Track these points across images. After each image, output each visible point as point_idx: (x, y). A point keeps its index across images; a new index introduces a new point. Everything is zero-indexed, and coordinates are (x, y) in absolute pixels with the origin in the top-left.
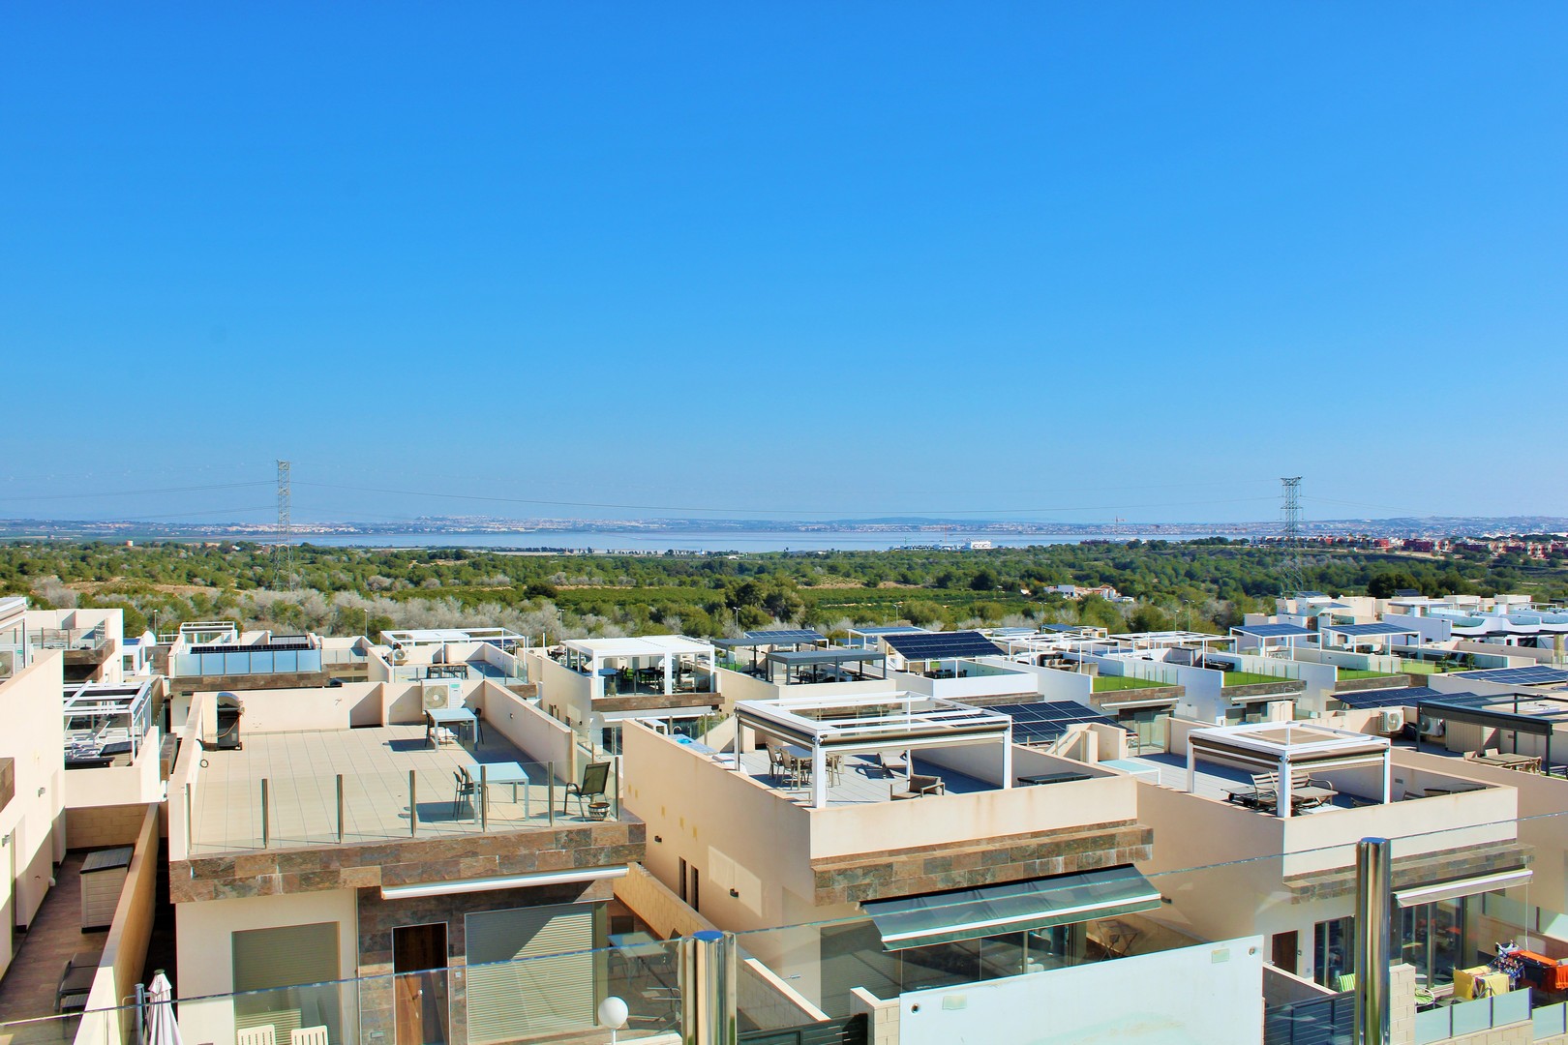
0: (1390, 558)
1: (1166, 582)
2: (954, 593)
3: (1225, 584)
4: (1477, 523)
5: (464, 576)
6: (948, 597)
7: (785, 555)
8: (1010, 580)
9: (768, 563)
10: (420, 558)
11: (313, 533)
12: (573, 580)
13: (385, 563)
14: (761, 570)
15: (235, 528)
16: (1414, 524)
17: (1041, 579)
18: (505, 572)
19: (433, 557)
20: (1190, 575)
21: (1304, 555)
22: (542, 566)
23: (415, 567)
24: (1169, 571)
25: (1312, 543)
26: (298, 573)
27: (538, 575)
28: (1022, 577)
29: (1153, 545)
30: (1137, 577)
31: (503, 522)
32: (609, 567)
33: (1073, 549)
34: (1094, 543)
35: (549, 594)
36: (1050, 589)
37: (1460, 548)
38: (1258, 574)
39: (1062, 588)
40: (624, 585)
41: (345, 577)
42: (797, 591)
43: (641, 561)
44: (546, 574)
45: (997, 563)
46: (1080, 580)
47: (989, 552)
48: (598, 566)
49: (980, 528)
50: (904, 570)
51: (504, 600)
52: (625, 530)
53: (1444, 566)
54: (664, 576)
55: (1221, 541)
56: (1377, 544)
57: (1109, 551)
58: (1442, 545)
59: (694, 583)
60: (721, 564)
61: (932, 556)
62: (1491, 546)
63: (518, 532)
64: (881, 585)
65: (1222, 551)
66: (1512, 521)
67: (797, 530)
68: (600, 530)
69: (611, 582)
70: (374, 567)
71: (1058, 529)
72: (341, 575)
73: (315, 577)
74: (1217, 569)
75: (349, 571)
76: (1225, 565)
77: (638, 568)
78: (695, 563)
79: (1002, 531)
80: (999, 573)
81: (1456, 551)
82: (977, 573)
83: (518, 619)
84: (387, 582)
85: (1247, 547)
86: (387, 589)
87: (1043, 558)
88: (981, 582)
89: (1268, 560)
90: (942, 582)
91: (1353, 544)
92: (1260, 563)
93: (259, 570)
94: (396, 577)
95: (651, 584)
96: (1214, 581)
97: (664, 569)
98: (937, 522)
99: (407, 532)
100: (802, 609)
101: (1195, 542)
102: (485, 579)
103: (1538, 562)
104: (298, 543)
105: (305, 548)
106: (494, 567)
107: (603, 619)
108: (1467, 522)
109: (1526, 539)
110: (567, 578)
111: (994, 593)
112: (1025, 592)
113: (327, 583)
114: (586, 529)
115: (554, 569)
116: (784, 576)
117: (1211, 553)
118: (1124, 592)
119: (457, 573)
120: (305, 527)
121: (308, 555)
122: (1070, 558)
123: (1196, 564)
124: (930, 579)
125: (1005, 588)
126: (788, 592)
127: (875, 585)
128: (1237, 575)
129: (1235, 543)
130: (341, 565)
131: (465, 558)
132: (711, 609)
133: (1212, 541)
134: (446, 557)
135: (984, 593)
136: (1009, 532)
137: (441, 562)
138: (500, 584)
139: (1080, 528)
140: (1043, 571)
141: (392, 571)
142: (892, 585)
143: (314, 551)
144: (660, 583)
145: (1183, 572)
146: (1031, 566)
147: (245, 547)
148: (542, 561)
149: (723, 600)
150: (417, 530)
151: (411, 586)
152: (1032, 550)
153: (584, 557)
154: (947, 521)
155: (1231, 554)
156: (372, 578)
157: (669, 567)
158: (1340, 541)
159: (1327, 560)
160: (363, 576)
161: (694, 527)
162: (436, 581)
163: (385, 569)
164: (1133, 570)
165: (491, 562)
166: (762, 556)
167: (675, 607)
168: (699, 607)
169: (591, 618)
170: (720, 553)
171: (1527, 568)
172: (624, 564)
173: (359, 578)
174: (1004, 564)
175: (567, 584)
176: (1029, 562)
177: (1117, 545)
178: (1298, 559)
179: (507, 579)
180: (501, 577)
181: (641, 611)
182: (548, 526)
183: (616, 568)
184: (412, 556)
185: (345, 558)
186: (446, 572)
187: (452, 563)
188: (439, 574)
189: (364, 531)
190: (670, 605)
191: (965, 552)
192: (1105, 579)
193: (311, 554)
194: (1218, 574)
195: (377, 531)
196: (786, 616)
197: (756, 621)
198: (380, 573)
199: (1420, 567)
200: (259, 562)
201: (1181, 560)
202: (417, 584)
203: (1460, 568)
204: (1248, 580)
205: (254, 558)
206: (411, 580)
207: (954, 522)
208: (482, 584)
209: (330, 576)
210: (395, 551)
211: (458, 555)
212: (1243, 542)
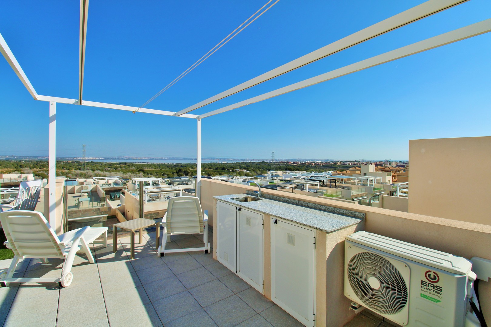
0: (291, 165)
1: (255, 169)
2: (218, 170)
3: (264, 169)
4: (305, 160)
5: (126, 168)
6: (218, 171)
7: (190, 164)
8: (228, 168)
9: (187, 165)
10: (117, 164)
11: (94, 159)
12: (148, 168)
13: (110, 165)
14: (185, 166)
15: (76, 158)
16: (295, 160)
17: (234, 168)
18: (135, 167)
19: (120, 164)
20: (259, 168)
21: (277, 164)
22: (143, 166)
23: (116, 166)
24: (255, 167)
25: (278, 163)
26: (89, 167)
27: (142, 167)
28: (231, 168)
29: (253, 163)
30: (250, 168)
31: (136, 157)
32: (156, 166)
33: (240, 163)
34: (243, 162)
35: (142, 171)
36: (235, 170)
37: (302, 164)
38: (269, 167)
39: (237, 170)
40: (158, 169)
41: (100, 168)
42: (190, 170)
43: (163, 165)
44: (143, 167)
45: (227, 165)
46: (240, 168)
47: (226, 164)
48: (154, 166)
49: (225, 159)
50: (210, 167)
51: (133, 172)
52: (160, 159)
53: (299, 166)
54: (166, 168)
55: (264, 162)
56: (289, 163)
57: (246, 163)
58: (299, 163)
59: (172, 169)
60: (178, 165)
61: (216, 164)
62: (306, 163)
63: (139, 159)
64: (206, 169)
65: (264, 164)
66: (310, 159)
67: (193, 160)
68: (156, 159)
69: (156, 169)
70: (107, 166)
71: (238, 160)
72: (99, 168)
73: (93, 168)
74: (263, 167)
75: (101, 167)
76: (264, 166)
77: (162, 166)
78: (173, 165)
79: (228, 160)
80: (227, 167)
81: (301, 164)
82: (223, 167)
83: (135, 175)
84: (109, 169)
85: (268, 163)
86: (109, 170)
87: (235, 165)
88: (223, 169)
89: (271, 165)
90: (217, 169)
91: (285, 163)
92: (270, 166)
93: (80, 167)
94: (111, 168)
95: (164, 169)
96: (262, 169)
97: (167, 166)
98: (217, 158)
99: (115, 159)
100: (190, 173)
101: (260, 162)
102: (130, 168)
103: (313, 166)
104: (90, 161)
105: (92, 162)
106: (133, 166)
107: (152, 175)
108: (304, 159)
109: (311, 162)
110: (147, 168)
111: (225, 170)
112: (231, 170)
113: (96, 169)
114: (153, 159)
115: (145, 166)
116: (188, 168)
117: (262, 164)
118: (247, 170)
119: (125, 167)
120: (91, 158)
121: (92, 164)
122: (239, 165)
123: (260, 166)
124: (214, 168)
125: (227, 170)
126: (188, 170)
127: (205, 169)
128: (266, 168)
129: (266, 162)
130: (99, 166)
131: (127, 164)
132: (173, 173)
133: (263, 162)
134: (123, 164)
135: (224, 170)
136: (230, 160)
137: (122, 165)
138: (133, 169)
139: (242, 160)
140: (234, 167)
141: (110, 167)
142: (208, 169)
143: (94, 163)
144: (165, 169)
145: (257, 167)
146: (232, 166)
147: (77, 162)
148: (143, 165)
149: (176, 172)
150: (118, 159)
151: (114, 170)
152: (233, 163)
153: (152, 164)
154: (219, 158)
155: (265, 164)
156: (106, 168)
157: (168, 166)
158: (283, 162)
159: (281, 165)
160: (104, 168)
161: (174, 159)
162: (120, 169)
163: (110, 166)
164: (249, 167)
165: (133, 165)
166: (186, 164)
167: (167, 173)
168: (171, 173)
169: (150, 175)
170: (178, 164)
171: (312, 167)
172: (159, 165)
173: (103, 168)
174: (228, 165)
175: (147, 169)
176: (232, 165)
177: (247, 162)
178: (276, 165)
179: (135, 168)
180: (133, 168)
181: (160, 174)
182: (145, 158)
183: (158, 166)
184: (115, 164)
185: (100, 164)
186: (122, 167)
187: (124, 165)
188: (121, 167)
189: (106, 159)
190: (166, 173)
191: (222, 164)
192: (245, 168)
193: (93, 163)
194: (263, 168)
195: (109, 159)
196: (187, 174)
197: (181, 175)
198: (108, 167)
199: (295, 167)
200: (80, 165)
201: (257, 165)
202: (116, 169)
203: (301, 167)
204: (268, 168)
205: (79, 164)
206: (115, 168)
207: (220, 158)
208: (130, 169)
209: (96, 168)
210: (112, 163)
211: (126, 164)
212: (268, 162)
